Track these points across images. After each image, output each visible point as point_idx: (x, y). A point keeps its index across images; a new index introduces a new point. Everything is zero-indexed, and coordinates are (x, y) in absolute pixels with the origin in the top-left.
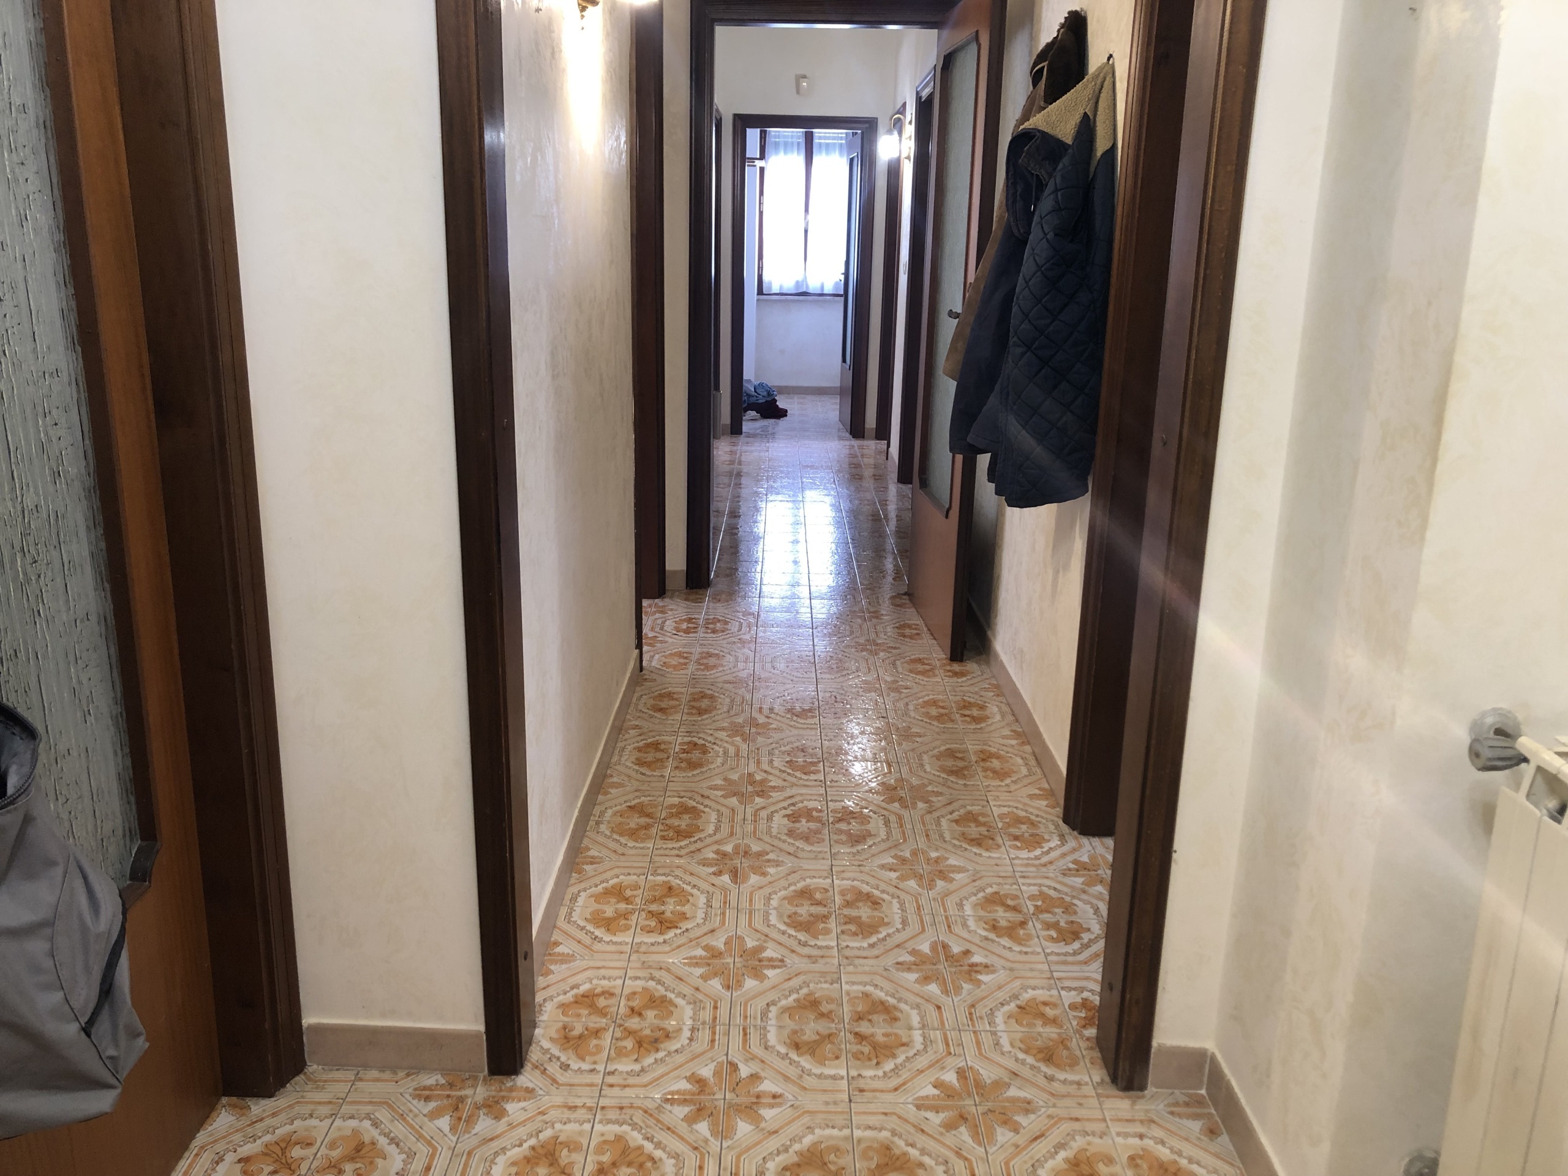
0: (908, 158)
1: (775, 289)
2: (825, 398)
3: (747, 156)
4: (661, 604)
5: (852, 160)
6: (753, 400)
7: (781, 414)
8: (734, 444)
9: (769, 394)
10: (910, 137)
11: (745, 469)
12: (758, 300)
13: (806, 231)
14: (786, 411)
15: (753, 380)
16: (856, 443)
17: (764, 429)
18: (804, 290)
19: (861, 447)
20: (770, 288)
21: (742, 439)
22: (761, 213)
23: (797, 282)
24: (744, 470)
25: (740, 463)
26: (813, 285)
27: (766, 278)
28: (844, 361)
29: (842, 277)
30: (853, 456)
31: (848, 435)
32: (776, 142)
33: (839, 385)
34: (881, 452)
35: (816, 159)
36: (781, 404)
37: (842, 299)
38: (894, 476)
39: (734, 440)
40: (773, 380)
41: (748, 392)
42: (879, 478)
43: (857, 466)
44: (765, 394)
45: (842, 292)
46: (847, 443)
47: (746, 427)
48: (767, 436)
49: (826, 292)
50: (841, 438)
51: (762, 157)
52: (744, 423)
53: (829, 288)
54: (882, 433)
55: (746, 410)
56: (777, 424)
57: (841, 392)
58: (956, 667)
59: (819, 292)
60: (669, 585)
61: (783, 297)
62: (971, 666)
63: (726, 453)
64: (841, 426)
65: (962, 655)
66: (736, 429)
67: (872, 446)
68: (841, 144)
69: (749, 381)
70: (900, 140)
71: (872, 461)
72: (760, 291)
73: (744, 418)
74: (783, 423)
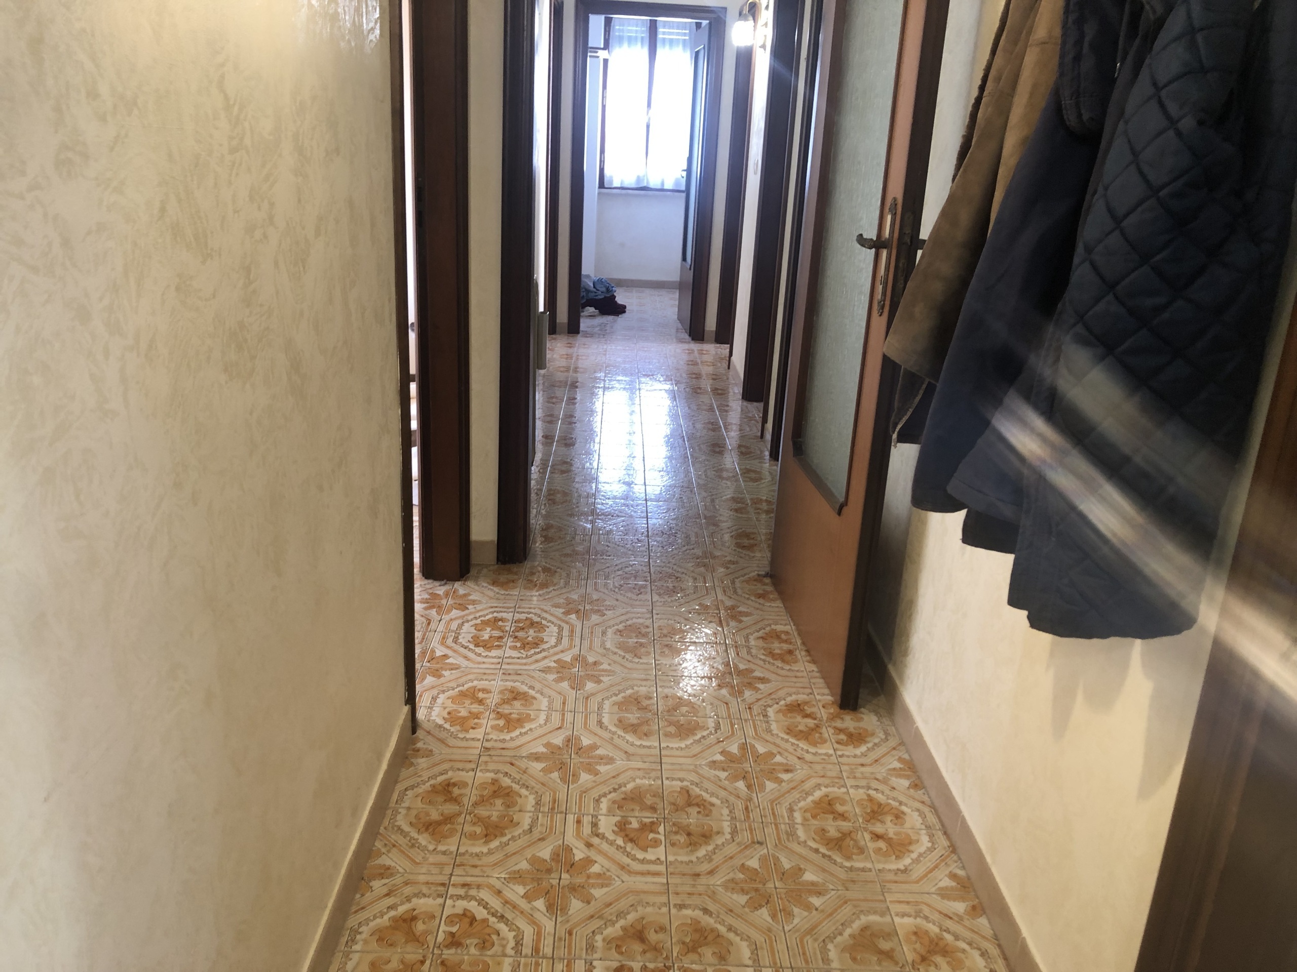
0: (763, 47)
1: (616, 184)
2: (663, 292)
3: (590, 45)
4: (461, 591)
5: (697, 53)
6: (591, 295)
7: (619, 310)
8: (570, 346)
9: (608, 290)
10: (766, 24)
11: (581, 377)
12: (599, 193)
13: (648, 127)
14: (625, 307)
15: (592, 275)
16: (695, 346)
17: (603, 327)
18: (645, 184)
19: (701, 352)
20: (611, 182)
21: (580, 339)
22: (604, 107)
23: (638, 177)
24: (579, 380)
25: (576, 370)
26: (654, 182)
27: (607, 172)
28: (684, 258)
29: (684, 174)
30: (694, 363)
31: (687, 337)
32: (619, 36)
33: (679, 280)
34: (722, 359)
35: (660, 51)
36: (620, 300)
37: (684, 195)
38: (736, 390)
39: (571, 340)
40: (611, 273)
41: (587, 287)
42: (720, 393)
43: (698, 376)
44: (604, 289)
45: (683, 188)
46: (686, 346)
47: (584, 324)
48: (603, 334)
49: (666, 187)
50: (681, 341)
51: (606, 46)
52: (582, 320)
53: (669, 185)
54: (724, 335)
55: (584, 306)
56: (615, 321)
57: (681, 286)
58: (848, 722)
59: (659, 187)
60: (476, 557)
61: (624, 192)
62: (868, 720)
63: (561, 356)
64: (680, 326)
65: (857, 698)
66: (573, 329)
67: (712, 350)
68: (685, 40)
69: (588, 276)
70: (755, 26)
71: (710, 369)
72: (602, 185)
73: (582, 314)
74: (621, 320)
